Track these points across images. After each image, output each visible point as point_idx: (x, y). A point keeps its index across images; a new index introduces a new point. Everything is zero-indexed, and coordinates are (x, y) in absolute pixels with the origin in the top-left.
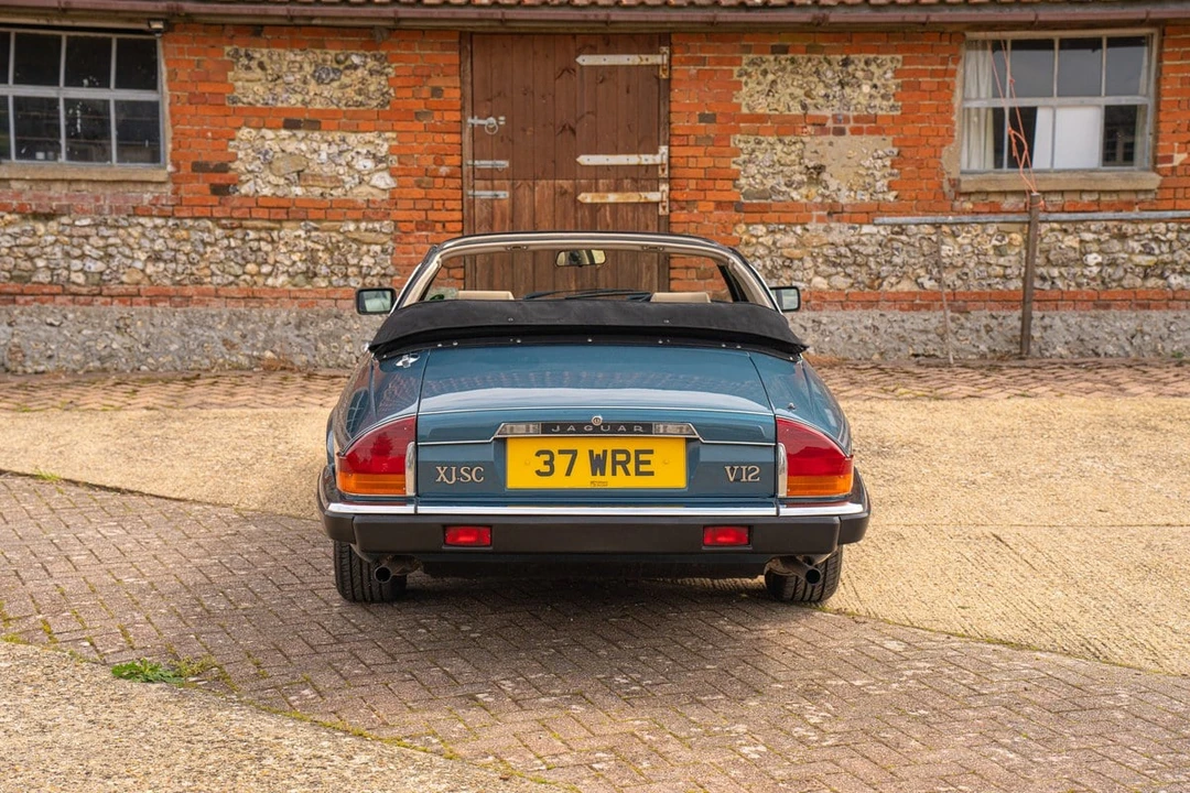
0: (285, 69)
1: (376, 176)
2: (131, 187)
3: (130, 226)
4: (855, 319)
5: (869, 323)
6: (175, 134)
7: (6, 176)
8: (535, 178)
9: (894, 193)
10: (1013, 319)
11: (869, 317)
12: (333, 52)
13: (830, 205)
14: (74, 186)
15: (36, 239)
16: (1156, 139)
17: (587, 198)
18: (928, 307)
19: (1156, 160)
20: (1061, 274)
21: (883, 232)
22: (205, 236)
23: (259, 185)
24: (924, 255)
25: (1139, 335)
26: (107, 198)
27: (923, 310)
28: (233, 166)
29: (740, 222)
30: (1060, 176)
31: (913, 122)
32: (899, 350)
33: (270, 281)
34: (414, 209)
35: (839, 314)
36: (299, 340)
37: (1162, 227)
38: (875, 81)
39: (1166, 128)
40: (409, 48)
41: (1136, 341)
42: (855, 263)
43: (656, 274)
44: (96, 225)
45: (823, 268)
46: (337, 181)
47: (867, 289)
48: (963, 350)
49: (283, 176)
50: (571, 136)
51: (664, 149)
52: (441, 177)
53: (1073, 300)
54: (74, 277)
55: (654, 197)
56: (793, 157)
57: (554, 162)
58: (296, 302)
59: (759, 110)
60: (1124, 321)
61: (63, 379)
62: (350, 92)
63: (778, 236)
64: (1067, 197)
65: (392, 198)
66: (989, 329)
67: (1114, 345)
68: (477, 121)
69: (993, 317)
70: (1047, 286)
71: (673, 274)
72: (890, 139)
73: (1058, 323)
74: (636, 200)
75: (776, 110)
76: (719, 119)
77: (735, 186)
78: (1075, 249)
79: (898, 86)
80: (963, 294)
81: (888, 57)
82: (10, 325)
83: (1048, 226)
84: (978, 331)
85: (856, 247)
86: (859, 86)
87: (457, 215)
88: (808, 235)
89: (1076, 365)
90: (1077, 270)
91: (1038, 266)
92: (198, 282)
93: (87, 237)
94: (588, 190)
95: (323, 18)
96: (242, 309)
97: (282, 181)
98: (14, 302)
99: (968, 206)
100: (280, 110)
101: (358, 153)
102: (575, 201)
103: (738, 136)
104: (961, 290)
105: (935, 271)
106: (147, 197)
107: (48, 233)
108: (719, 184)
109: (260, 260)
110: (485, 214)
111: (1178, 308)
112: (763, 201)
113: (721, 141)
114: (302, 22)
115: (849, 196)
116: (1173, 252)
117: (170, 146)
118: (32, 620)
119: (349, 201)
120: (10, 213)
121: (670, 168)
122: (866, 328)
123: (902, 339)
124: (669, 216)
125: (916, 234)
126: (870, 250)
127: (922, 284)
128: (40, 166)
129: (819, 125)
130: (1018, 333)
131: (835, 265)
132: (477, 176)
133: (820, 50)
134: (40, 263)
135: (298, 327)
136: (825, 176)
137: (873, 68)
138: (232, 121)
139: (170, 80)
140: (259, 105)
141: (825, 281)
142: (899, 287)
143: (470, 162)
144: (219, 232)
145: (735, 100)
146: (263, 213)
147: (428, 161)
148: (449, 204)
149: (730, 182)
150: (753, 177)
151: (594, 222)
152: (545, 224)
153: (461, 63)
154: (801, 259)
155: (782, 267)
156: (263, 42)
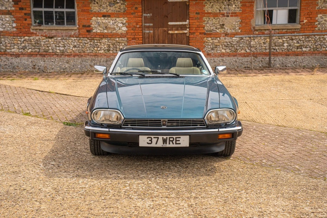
0: (102, 3)
1: (123, 28)
2: (69, 31)
3: (69, 39)
4: (231, 59)
5: (235, 60)
6: (79, 18)
7: (42, 28)
8: (159, 28)
9: (240, 30)
10: (267, 59)
11: (235, 59)
13: (226, 33)
14: (57, 31)
15: (49, 43)
16: (300, 17)
17: (170, 32)
18: (248, 56)
19: (300, 22)
20: (278, 48)
21: (238, 39)
22: (85, 42)
23: (97, 30)
24: (247, 44)
25: (296, 62)
26: (64, 33)
27: (247, 57)
28: (91, 26)
29: (205, 37)
30: (278, 26)
31: (245, 14)
32: (241, 66)
33: (100, 52)
34: (131, 35)
35: (227, 58)
36: (106, 65)
37: (301, 37)
38: (236, 4)
39: (302, 14)
41: (295, 63)
42: (231, 46)
44: (62, 39)
45: (224, 47)
46: (114, 29)
47: (234, 52)
48: (256, 66)
49: (102, 28)
50: (167, 18)
51: (188, 21)
52: (137, 28)
53: (281, 54)
54: (57, 51)
55: (185, 32)
57: (163, 24)
58: (106, 56)
59: (209, 11)
60: (292, 59)
61: (55, 74)
62: (117, 9)
63: (214, 40)
64: (280, 31)
65: (127, 33)
66: (262, 61)
67: (290, 64)
68: (145, 15)
69: (263, 58)
70: (275, 51)
72: (239, 18)
73: (277, 59)
74: (181, 32)
75: (213, 11)
76: (200, 13)
77: (204, 29)
78: (281, 42)
79: (241, 5)
80: (256, 53)
82: (44, 62)
83: (275, 37)
84: (259, 61)
85: (231, 43)
86: (232, 6)
87: (141, 36)
88: (221, 40)
89: (281, 69)
90: (282, 47)
91: (273, 46)
92: (84, 52)
93: (60, 42)
94: (171, 30)
96: (94, 58)
97: (102, 29)
98: (45, 56)
99: (257, 33)
100: (101, 13)
101: (119, 22)
102: (168, 33)
103: (205, 18)
104: (256, 52)
105: (249, 48)
106: (73, 33)
107: (52, 41)
108: (200, 29)
109: (97, 47)
110: (147, 36)
111: (305, 56)
112: (210, 32)
113: (201, 18)
115: (230, 31)
116: (304, 43)
117: (77, 21)
118: (49, 116)
119: (117, 33)
120: (43, 37)
121: (189, 25)
122: (234, 61)
123: (242, 63)
124: (189, 36)
125: (245, 40)
126: (235, 43)
127: (247, 51)
128: (50, 26)
129: (223, 15)
130: (268, 62)
131: (227, 47)
132: (145, 27)
134: (50, 48)
135: (106, 62)
136: (224, 26)
137: (235, 1)
138: (91, 16)
139: (77, 6)
140: (97, 12)
141: (225, 51)
142: (241, 52)
143: (144, 24)
144: (88, 41)
145: (204, 9)
146: (98, 36)
147: (135, 24)
148: (139, 34)
149: (203, 28)
150: (208, 27)
151: (172, 38)
152: (161, 38)
153: (142, 1)
154: (219, 46)
155: (215, 47)
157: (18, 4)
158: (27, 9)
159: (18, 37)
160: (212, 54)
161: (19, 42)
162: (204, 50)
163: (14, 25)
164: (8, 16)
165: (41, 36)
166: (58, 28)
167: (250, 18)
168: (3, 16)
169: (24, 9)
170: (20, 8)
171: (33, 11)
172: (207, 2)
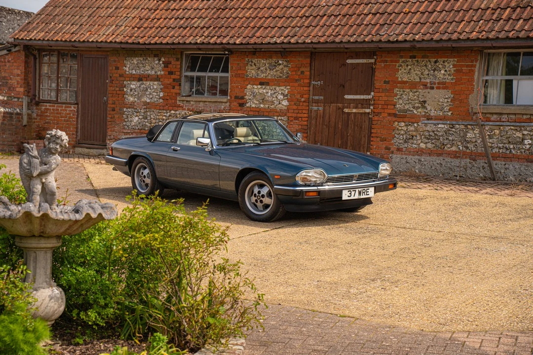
0: (261, 65)
1: (284, 101)
2: (219, 104)
4: (433, 160)
5: (439, 162)
6: (231, 87)
8: (331, 103)
9: (451, 112)
11: (436, 160)
12: (274, 60)
13: (427, 116)
14: (206, 103)
17: (346, 110)
20: (514, 148)
21: (446, 127)
23: (252, 104)
24: (461, 137)
28: (245, 97)
29: (396, 121)
31: (459, 85)
32: (449, 173)
34: (294, 113)
35: (428, 158)
38: (446, 69)
40: (295, 58)
42: (435, 139)
43: (367, 138)
45: (425, 139)
46: (273, 102)
47: (439, 149)
48: (473, 175)
50: (343, 88)
51: (372, 93)
52: (302, 102)
53: (518, 158)
55: (368, 111)
56: (415, 97)
57: (337, 97)
59: (405, 80)
62: (278, 73)
63: (408, 127)
64: (517, 116)
65: (288, 109)
66: (484, 168)
68: (315, 83)
70: (508, 152)
71: (372, 139)
72: (450, 91)
73: (511, 167)
74: (362, 112)
75: (410, 79)
76: (391, 83)
77: (395, 108)
78: (520, 137)
79: (454, 71)
80: (475, 153)
81: (452, 60)
83: (509, 127)
84: (479, 168)
85: (436, 132)
86: (440, 71)
87: (306, 115)
88: (419, 127)
90: (520, 146)
91: (505, 143)
94: (347, 108)
95: (265, 48)
97: (257, 102)
100: (258, 79)
101: (279, 93)
102: (343, 111)
103: (397, 89)
104: (474, 151)
105: (465, 143)
106: (223, 107)
108: (389, 106)
110: (315, 115)
112: (404, 114)
113: (391, 91)
114: (259, 50)
115: (434, 113)
117: (230, 91)
119: (275, 109)
120: (191, 111)
121: (374, 100)
122: (438, 164)
123: (451, 169)
124: (372, 118)
125: (457, 129)
126: (440, 134)
127: (459, 148)
129: (425, 85)
131: (428, 139)
132: (313, 102)
133: (428, 57)
136: (426, 105)
138: (246, 83)
139: (231, 70)
140: (253, 77)
141: (425, 145)
142: (451, 149)
143: (312, 97)
145: (397, 76)
147: (298, 96)
148: (304, 111)
149: (393, 106)
150: (401, 104)
151: (348, 120)
152: (333, 119)
153: (311, 62)
154: (416, 136)
155: (409, 139)
156: (256, 56)
157: (168, 67)
158: (176, 73)
159: (164, 111)
160: (404, 149)
161: (164, 117)
162: (392, 141)
163: (161, 94)
164: (156, 83)
165: (188, 110)
166: (206, 100)
167: (468, 92)
168: (151, 83)
169: (174, 73)
170: (169, 72)
171: (185, 76)
172: (403, 64)
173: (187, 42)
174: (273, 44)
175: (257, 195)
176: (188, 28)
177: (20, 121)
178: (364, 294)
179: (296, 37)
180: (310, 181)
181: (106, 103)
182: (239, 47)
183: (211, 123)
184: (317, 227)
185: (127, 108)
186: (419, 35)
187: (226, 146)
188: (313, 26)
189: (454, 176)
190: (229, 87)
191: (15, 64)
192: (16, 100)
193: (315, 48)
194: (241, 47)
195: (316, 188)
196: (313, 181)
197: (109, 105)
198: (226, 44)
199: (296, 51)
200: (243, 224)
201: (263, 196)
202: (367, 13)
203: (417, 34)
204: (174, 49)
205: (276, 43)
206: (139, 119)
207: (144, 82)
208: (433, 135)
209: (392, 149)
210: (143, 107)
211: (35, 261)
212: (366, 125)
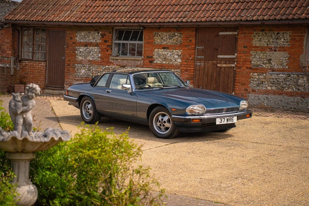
0: (164, 36)
1: (178, 59)
2: (136, 61)
4: (276, 98)
7: (117, 59)
8: (209, 60)
9: (288, 66)
11: (280, 97)
12: (172, 33)
13: (272, 69)
14: (128, 61)
17: (219, 65)
21: (285, 76)
23: (158, 61)
26: (133, 63)
28: (153, 57)
29: (252, 72)
31: (293, 48)
32: (287, 106)
34: (185, 67)
35: (273, 96)
38: (285, 38)
40: (186, 31)
42: (277, 84)
43: (232, 83)
45: (270, 84)
46: (171, 60)
47: (280, 90)
48: (303, 108)
50: (217, 51)
51: (236, 54)
52: (190, 60)
55: (233, 65)
56: (264, 57)
57: (213, 57)
59: (257, 45)
62: (175, 41)
63: (260, 76)
65: (181, 64)
68: (198, 47)
71: (236, 84)
72: (287, 53)
74: (229, 66)
75: (261, 45)
76: (248, 47)
79: (290, 39)
80: (304, 93)
81: (289, 32)
85: (278, 80)
86: (281, 39)
87: (193, 68)
88: (266, 76)
94: (219, 63)
95: (166, 25)
97: (161, 60)
100: (162, 45)
101: (175, 54)
102: (217, 66)
103: (252, 51)
105: (297, 87)
106: (139, 63)
108: (247, 62)
110: (198, 68)
112: (257, 67)
113: (248, 52)
114: (162, 26)
115: (277, 67)
117: (143, 53)
119: (173, 65)
121: (237, 59)
122: (279, 100)
123: (288, 103)
124: (236, 70)
125: (292, 77)
126: (281, 80)
127: (294, 90)
128: (124, 57)
129: (271, 49)
131: (273, 84)
132: (197, 60)
133: (272, 30)
136: (271, 62)
137: (285, 35)
138: (154, 48)
139: (144, 39)
140: (158, 44)
141: (270, 88)
142: (288, 90)
143: (196, 57)
146: (157, 67)
147: (188, 56)
148: (191, 66)
149: (250, 62)
150: (255, 61)
151: (220, 71)
152: (210, 71)
153: (196, 34)
154: (265, 82)
155: (260, 84)
156: (160, 31)
157: (104, 38)
158: (109, 41)
159: (101, 66)
160: (257, 91)
161: (101, 70)
162: (249, 85)
163: (100, 55)
164: (96, 48)
165: (117, 65)
166: (128, 59)
167: (299, 53)
168: (93, 48)
169: (107, 41)
170: (104, 41)
171: (115, 43)
172: (256, 35)
173: (116, 21)
174: (171, 22)
175: (161, 121)
176: (117, 13)
177: (9, 72)
178: (231, 188)
179: (186, 18)
180: (195, 112)
181: (64, 61)
182: (149, 24)
183: (131, 75)
184: (199, 142)
185: (77, 64)
186: (267, 16)
187: (141, 89)
188: (197, 11)
189: (290, 108)
190: (143, 50)
191: (6, 36)
192: (6, 59)
193: (199, 25)
194: (151, 24)
195: (199, 117)
196: (197, 112)
197: (66, 62)
198: (141, 23)
199: (186, 27)
200: (152, 140)
201: (165, 122)
202: (233, 2)
203: (265, 16)
204: (108, 26)
205: (173, 22)
206: (85, 71)
207: (89, 47)
208: (276, 81)
209: (249, 91)
210: (88, 63)
211: (19, 168)
212: (232, 75)
